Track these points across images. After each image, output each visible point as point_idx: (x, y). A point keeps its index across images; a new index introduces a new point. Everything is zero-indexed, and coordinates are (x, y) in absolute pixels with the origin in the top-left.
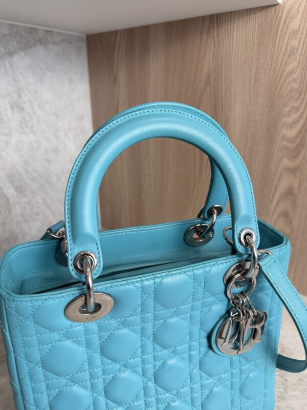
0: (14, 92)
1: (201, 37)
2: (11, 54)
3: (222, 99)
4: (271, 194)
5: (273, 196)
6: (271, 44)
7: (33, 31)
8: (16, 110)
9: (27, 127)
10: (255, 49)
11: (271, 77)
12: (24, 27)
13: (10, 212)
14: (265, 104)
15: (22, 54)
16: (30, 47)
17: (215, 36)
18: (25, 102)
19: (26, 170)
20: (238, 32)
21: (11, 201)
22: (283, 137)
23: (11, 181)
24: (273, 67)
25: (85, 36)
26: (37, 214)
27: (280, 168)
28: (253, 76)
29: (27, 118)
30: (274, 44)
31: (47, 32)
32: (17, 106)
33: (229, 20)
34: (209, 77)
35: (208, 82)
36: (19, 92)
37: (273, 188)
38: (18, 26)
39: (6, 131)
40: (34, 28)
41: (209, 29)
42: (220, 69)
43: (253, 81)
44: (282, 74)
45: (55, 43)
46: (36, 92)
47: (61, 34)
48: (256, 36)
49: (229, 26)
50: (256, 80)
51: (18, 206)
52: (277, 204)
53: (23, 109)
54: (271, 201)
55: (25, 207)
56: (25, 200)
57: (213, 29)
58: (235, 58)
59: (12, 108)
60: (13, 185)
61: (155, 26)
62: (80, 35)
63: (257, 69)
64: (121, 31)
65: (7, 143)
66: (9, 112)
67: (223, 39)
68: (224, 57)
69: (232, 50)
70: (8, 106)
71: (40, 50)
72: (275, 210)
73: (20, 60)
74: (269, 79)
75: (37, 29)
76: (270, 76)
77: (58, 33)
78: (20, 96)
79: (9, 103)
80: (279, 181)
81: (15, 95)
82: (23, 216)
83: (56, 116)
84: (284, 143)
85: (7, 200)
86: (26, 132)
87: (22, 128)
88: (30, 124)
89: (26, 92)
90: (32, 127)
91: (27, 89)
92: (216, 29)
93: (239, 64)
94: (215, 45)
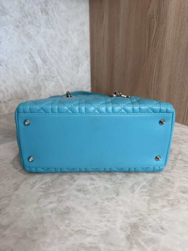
0: (43, 2)
8: (44, 13)
9: (50, 24)
13: (38, 72)
18: (49, 9)
21: (39, 66)
23: (40, 55)
26: (53, 77)
29: (50, 19)
32: (45, 11)
36: (46, 3)
39: (38, 25)
46: (56, 4)
51: (42, 70)
53: (48, 13)
55: (46, 71)
56: (47, 67)
59: (42, 12)
60: (40, 57)
65: (38, 32)
66: (40, 14)
70: (40, 10)
78: (46, 5)
79: (40, 9)
81: (44, 4)
82: (45, 76)
83: (68, 21)
85: (37, 65)
86: (49, 28)
87: (47, 24)
88: (51, 23)
89: (50, 3)
90: (52, 25)
91: (51, 2)
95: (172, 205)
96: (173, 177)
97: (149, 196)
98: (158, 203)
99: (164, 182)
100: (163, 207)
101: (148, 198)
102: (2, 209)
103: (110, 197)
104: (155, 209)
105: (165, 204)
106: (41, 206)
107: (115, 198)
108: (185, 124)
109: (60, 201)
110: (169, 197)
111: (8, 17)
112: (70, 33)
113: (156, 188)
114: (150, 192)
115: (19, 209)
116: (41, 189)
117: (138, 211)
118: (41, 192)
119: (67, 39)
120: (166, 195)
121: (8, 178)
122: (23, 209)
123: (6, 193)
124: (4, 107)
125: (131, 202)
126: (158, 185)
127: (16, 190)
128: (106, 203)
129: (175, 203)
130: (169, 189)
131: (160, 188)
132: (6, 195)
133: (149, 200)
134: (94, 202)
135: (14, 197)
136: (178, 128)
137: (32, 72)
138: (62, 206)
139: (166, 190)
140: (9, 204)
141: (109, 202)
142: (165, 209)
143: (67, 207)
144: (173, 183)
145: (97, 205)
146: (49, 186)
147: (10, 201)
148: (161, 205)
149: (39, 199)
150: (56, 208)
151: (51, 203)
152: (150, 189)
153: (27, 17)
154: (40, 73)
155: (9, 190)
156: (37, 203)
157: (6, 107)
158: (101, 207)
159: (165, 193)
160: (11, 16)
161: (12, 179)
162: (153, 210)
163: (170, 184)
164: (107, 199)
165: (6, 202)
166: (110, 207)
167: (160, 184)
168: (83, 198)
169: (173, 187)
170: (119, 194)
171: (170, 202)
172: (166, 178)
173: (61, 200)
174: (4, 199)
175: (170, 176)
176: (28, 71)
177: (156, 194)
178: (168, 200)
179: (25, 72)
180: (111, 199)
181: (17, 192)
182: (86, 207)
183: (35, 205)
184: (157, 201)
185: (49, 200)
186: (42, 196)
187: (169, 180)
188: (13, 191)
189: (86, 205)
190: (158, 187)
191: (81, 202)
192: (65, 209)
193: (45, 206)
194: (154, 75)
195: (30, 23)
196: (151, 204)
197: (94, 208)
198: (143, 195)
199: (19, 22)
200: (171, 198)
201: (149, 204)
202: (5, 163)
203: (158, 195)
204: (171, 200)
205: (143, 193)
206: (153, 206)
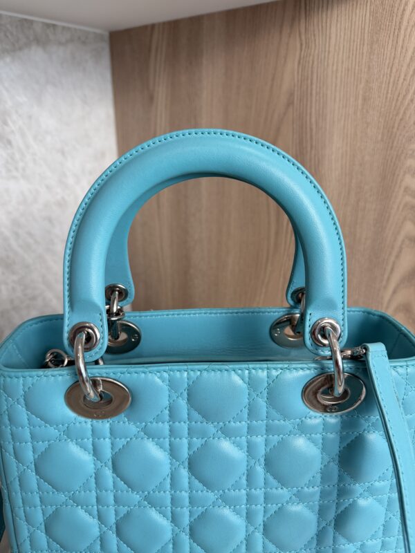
1: (281, 32)
3: (311, 129)
4: (386, 276)
5: (389, 279)
6: (391, 41)
7: (25, 24)
9: (17, 169)
10: (365, 51)
11: (389, 95)
12: (10, 17)
14: (379, 138)
15: (8, 59)
16: (20, 49)
17: (303, 30)
18: (13, 132)
19: (17, 234)
20: (339, 25)
22: (407, 189)
24: (392, 80)
25: (106, 34)
26: (33, 298)
27: (400, 238)
28: (361, 92)
29: (17, 156)
30: (395, 42)
31: (48, 25)
33: (325, 5)
34: (292, 94)
35: (290, 103)
36: (4, 117)
37: (389, 268)
40: (26, 20)
41: (293, 19)
42: (309, 81)
43: (360, 101)
44: (408, 91)
45: (60, 44)
46: (30, 117)
47: (69, 29)
48: (366, 31)
49: (324, 16)
50: (365, 99)
52: (395, 292)
53: (9, 142)
54: (385, 287)
55: (14, 289)
56: (15, 278)
57: (299, 20)
58: (333, 65)
61: (211, 16)
62: (98, 31)
63: (368, 82)
64: (159, 24)
67: (314, 35)
68: (316, 63)
69: (329, 52)
71: (37, 54)
72: (390, 301)
74: (386, 98)
75: (32, 22)
76: (387, 93)
77: (64, 28)
78: (5, 123)
80: (398, 257)
82: (12, 301)
83: (63, 153)
84: (408, 199)
86: (15, 178)
87: (9, 171)
88: (21, 165)
89: (15, 117)
90: (24, 169)
91: (17, 112)
92: (303, 21)
93: (339, 75)
94: (301, 45)
112: (71, 181)
119: (63, 198)
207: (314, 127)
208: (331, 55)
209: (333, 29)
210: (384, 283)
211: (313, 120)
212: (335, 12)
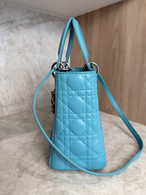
0: (39, 37)
1: (114, 12)
2: (39, 23)
3: (122, 37)
6: (144, 9)
7: (48, 15)
10: (137, 13)
11: (144, 24)
12: (45, 14)
14: (141, 36)
15: (44, 24)
16: (47, 21)
18: (43, 42)
19: (41, 70)
23: (34, 73)
24: (144, 19)
28: (136, 24)
29: (43, 48)
30: (145, 9)
31: (54, 16)
32: (40, 43)
33: (126, 2)
34: (117, 28)
35: (117, 30)
36: (41, 38)
38: (43, 13)
39: (34, 52)
41: (118, 8)
42: (122, 24)
43: (136, 27)
45: (57, 21)
46: (47, 39)
47: (59, 17)
48: (137, 7)
49: (126, 5)
50: (137, 26)
57: (119, 7)
58: (128, 18)
59: (38, 43)
61: (96, 10)
63: (138, 21)
65: (34, 57)
66: (36, 45)
67: (123, 11)
70: (36, 43)
71: (51, 23)
73: (43, 26)
74: (143, 25)
75: (50, 15)
78: (41, 39)
85: (32, 80)
86: (42, 54)
87: (41, 52)
88: (44, 51)
89: (44, 38)
92: (120, 7)
93: (130, 20)
94: (120, 14)
95: (142, 187)
96: (139, 165)
97: (124, 180)
98: (131, 186)
99: (133, 169)
100: (135, 189)
101: (123, 182)
102: (10, 193)
103: (94, 182)
104: (130, 191)
105: (136, 187)
106: (41, 190)
107: (98, 182)
108: (143, 124)
109: (55, 186)
110: (139, 181)
111: (14, 47)
113: (128, 174)
114: (124, 177)
115: (23, 193)
116: (39, 176)
117: (117, 192)
118: (40, 178)
120: (137, 180)
121: (12, 167)
122: (26, 193)
123: (12, 180)
124: (5, 111)
125: (111, 185)
126: (130, 172)
127: (20, 177)
128: (92, 187)
129: (144, 186)
130: (138, 175)
131: (131, 174)
132: (12, 181)
133: (124, 184)
134: (83, 186)
135: (18, 183)
136: (137, 127)
137: (28, 84)
138: (57, 190)
139: (136, 175)
140: (15, 189)
141: (93, 186)
142: (138, 191)
143: (62, 191)
144: (140, 170)
145: (85, 188)
146: (45, 173)
147: (15, 186)
148: (133, 188)
149: (39, 185)
150: (53, 192)
151: (48, 187)
152: (123, 175)
153: (28, 47)
154: (34, 85)
155: (14, 177)
156: (38, 187)
157: (7, 110)
158: (88, 191)
159: (135, 178)
160: (16, 46)
161: (15, 168)
162: (128, 192)
163: (138, 171)
164: (92, 183)
165: (12, 187)
166: (95, 190)
167: (130, 171)
168: (73, 183)
169: (141, 173)
170: (101, 179)
171: (140, 185)
172: (134, 166)
173: (57, 185)
174: (10, 185)
175: (137, 164)
176: (25, 84)
177: (128, 179)
178: (139, 184)
179: (23, 85)
180: (95, 183)
181: (21, 179)
182: (77, 190)
183: (36, 190)
184: (131, 185)
185: (47, 185)
186: (40, 181)
187: (137, 168)
188: (18, 178)
189: (76, 189)
190: (129, 174)
191: (72, 187)
192: (60, 193)
193: (44, 190)
194: (117, 88)
195: (29, 50)
196: (126, 187)
197: (82, 191)
198: (119, 180)
199: (22, 50)
200: (140, 182)
201: (124, 187)
202: (9, 155)
203: (131, 180)
204: (141, 183)
205: (119, 179)
206: (128, 188)
207: (123, 36)
208: (128, 15)
209: (128, 8)
210: (144, 81)
211: (123, 34)
212: (129, 4)
